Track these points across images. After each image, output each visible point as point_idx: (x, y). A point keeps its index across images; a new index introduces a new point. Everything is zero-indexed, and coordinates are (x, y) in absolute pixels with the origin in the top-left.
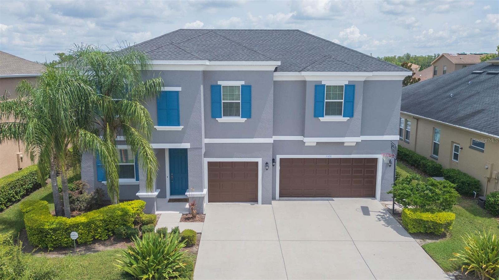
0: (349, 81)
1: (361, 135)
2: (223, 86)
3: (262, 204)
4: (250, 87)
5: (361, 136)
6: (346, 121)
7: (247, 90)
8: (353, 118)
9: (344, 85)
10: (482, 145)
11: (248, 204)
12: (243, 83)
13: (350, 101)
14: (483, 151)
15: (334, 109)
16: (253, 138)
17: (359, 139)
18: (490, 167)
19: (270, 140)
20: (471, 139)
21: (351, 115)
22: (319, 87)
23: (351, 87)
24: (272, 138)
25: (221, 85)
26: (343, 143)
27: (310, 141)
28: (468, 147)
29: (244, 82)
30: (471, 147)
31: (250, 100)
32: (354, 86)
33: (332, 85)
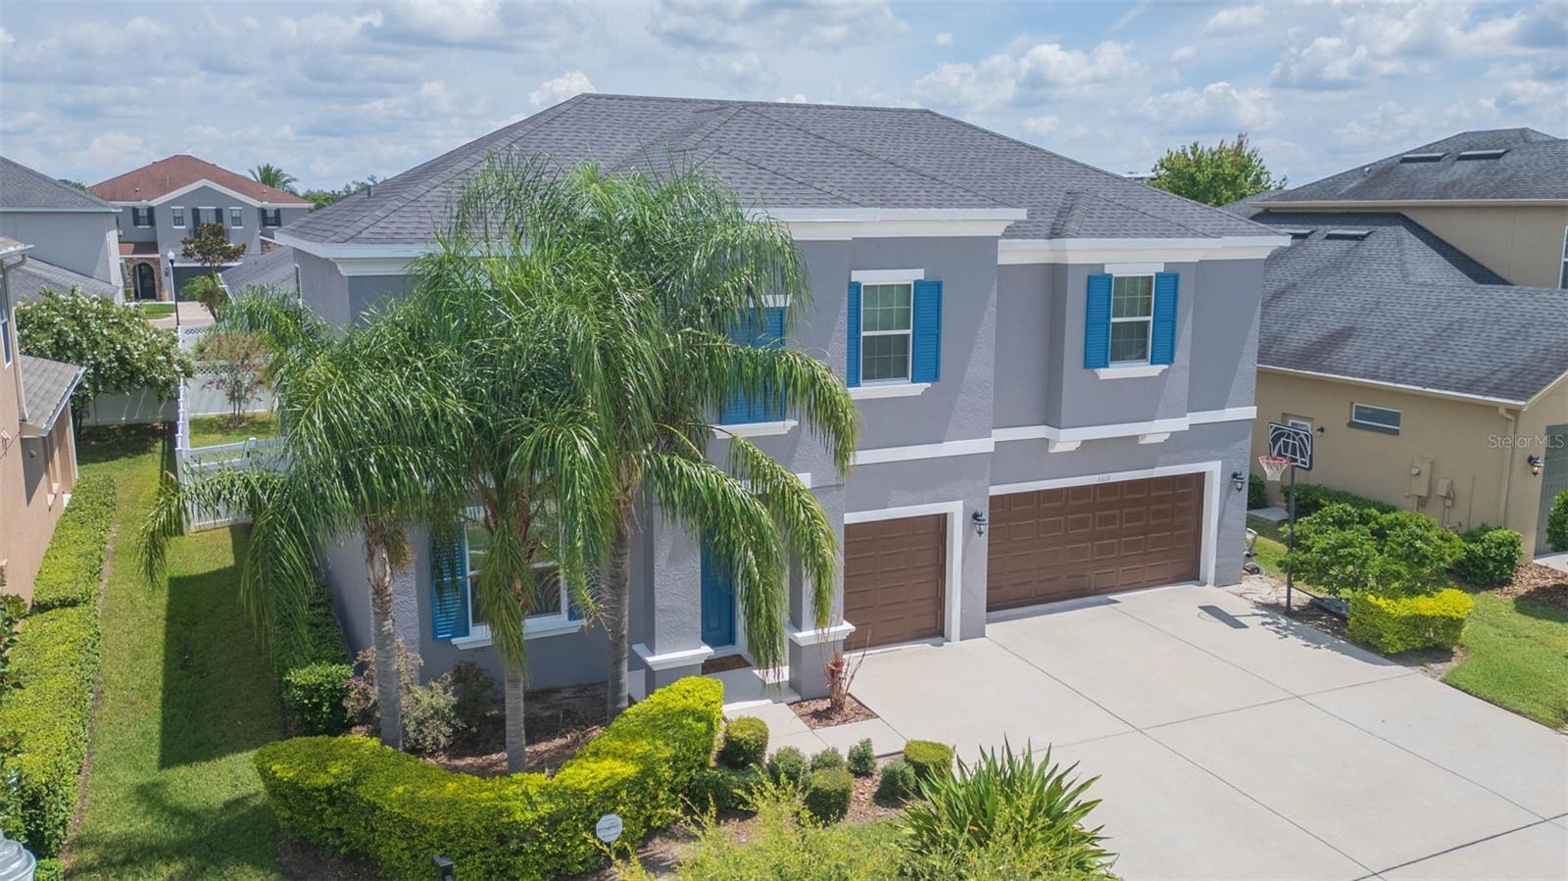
0: (1166, 264)
1: (1189, 412)
2: (864, 286)
3: (961, 640)
4: (939, 285)
5: (1188, 414)
6: (1157, 374)
7: (929, 293)
8: (1173, 365)
9: (1154, 275)
10: (1394, 418)
11: (923, 648)
12: (919, 274)
13: (1168, 323)
14: (1396, 433)
15: (1129, 344)
16: (941, 442)
17: (1181, 424)
18: (1426, 468)
19: (984, 445)
20: (1352, 403)
21: (1170, 360)
22: (1098, 282)
23: (1170, 279)
24: (990, 436)
25: (860, 284)
26: (1135, 438)
27: (1067, 440)
28: (1346, 425)
29: (922, 270)
30: (1352, 424)
31: (938, 327)
32: (1176, 277)
33: (1126, 275)
